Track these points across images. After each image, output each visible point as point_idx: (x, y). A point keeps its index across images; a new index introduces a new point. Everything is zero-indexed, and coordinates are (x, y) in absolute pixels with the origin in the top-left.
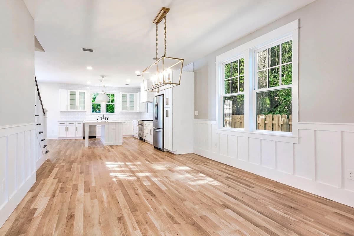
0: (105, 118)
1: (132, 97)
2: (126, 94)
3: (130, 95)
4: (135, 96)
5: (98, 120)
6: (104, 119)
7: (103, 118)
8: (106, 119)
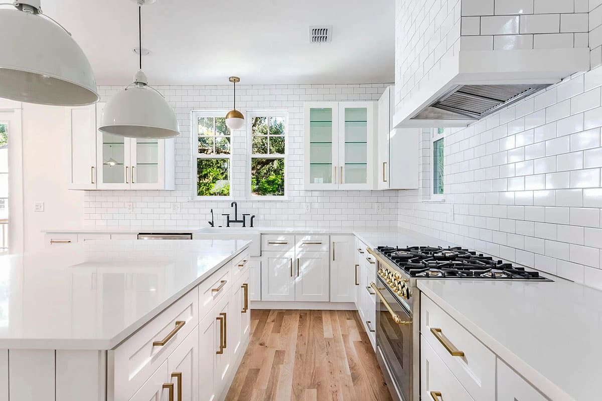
0: (240, 218)
1: (356, 118)
2: (329, 110)
3: (347, 110)
4: (370, 117)
5: (212, 224)
6: (236, 221)
7: (232, 218)
8: (244, 222)
